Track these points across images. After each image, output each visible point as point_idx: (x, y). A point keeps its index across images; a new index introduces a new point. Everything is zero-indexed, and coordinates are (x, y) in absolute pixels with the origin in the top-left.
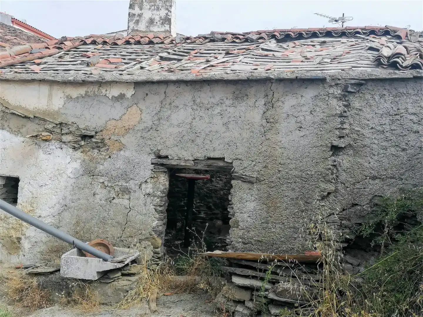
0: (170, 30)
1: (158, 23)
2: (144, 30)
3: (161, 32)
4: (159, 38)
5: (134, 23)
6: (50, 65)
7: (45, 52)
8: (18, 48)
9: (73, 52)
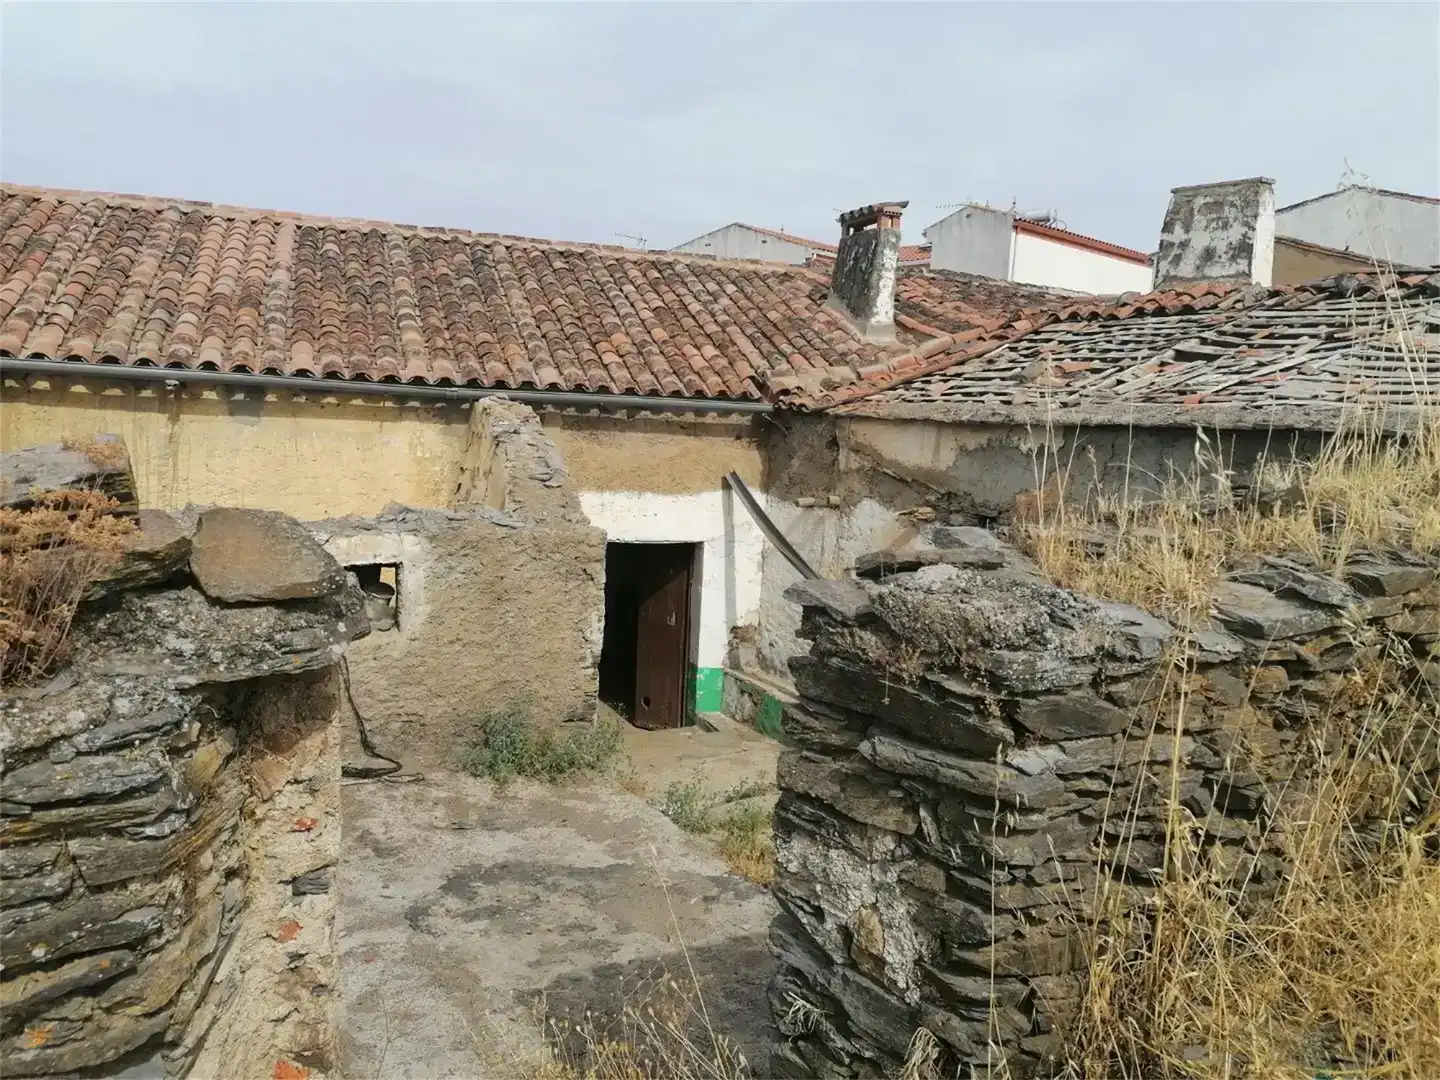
0: (1250, 270)
1: (1224, 256)
2: (1191, 276)
3: (1228, 276)
4: (1215, 294)
5: (1170, 262)
6: (966, 379)
7: (972, 350)
8: (930, 345)
9: (1025, 344)
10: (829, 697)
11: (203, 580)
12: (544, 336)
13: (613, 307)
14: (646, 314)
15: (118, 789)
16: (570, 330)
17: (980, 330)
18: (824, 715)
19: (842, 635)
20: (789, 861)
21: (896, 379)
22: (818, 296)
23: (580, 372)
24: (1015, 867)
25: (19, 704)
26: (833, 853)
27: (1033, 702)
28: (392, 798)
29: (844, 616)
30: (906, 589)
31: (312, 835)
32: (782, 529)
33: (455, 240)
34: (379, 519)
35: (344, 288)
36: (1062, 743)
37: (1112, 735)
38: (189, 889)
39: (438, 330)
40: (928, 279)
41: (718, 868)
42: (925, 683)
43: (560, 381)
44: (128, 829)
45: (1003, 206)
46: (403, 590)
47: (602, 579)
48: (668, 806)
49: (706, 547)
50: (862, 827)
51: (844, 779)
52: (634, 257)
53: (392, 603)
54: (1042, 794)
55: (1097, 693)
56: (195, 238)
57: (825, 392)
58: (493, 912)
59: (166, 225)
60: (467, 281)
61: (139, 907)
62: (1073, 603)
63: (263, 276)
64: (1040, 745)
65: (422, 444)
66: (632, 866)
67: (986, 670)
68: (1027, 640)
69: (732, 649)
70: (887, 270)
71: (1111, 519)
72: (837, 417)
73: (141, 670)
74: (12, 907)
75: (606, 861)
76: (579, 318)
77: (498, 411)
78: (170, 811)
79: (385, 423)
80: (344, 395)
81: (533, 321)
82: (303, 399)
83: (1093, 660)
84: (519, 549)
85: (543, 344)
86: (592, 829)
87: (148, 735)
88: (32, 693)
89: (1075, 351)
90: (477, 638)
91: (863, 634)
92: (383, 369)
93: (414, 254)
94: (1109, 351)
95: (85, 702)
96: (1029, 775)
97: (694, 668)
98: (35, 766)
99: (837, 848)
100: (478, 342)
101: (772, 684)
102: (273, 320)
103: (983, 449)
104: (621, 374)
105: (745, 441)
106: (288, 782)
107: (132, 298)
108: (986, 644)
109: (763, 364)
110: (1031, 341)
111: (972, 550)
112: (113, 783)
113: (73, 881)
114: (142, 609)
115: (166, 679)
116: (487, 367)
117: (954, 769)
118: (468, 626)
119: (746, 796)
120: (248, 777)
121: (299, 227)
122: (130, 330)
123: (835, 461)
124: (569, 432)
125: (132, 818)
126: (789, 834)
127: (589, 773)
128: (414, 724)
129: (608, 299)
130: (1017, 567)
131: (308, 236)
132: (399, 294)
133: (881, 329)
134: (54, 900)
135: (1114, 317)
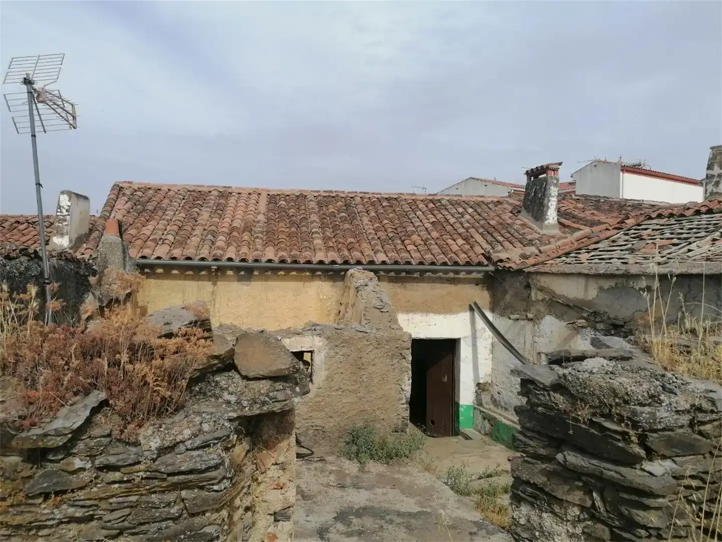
5: (713, 185)
6: (600, 251)
7: (603, 236)
8: (578, 234)
9: (633, 231)
10: (538, 428)
11: (239, 368)
12: (379, 238)
13: (412, 222)
14: (428, 225)
15: (204, 467)
16: (391, 235)
17: (607, 225)
18: (535, 438)
19: (544, 395)
20: (520, 518)
21: (561, 252)
22: (516, 212)
23: (397, 255)
24: (650, 528)
25: (164, 426)
26: (545, 515)
27: (655, 435)
28: (309, 469)
29: (544, 385)
30: (579, 371)
31: (283, 491)
32: (502, 332)
33: (337, 195)
34: (303, 329)
35: (288, 221)
36: (675, 459)
37: (703, 455)
38: (230, 516)
39: (330, 238)
40: (575, 200)
41: (477, 516)
42: (592, 423)
43: (386, 259)
44: (207, 487)
45: (615, 160)
46: (315, 364)
47: (410, 358)
48: (448, 480)
49: (462, 342)
50: (560, 501)
51: (549, 474)
52: (421, 198)
53: (309, 370)
54: (664, 487)
55: (693, 431)
56: (224, 202)
57: (522, 260)
58: (360, 533)
59: (212, 197)
60: (343, 214)
61: (210, 525)
62: (675, 380)
63: (253, 218)
64: (661, 459)
65: (323, 292)
66: (431, 512)
67: (627, 417)
68: (650, 400)
69: (478, 395)
70: (553, 197)
71: (693, 332)
72: (529, 273)
73: (213, 410)
74: (157, 522)
75: (418, 509)
76: (395, 229)
77: (358, 275)
78: (224, 478)
79: (306, 283)
80: (288, 270)
81: (373, 232)
82: (270, 273)
83: (689, 412)
84: (369, 343)
85: (379, 241)
86: (409, 491)
87: (216, 441)
88: (168, 421)
89: (662, 234)
90: (350, 388)
91: (555, 395)
92: (305, 257)
93: (318, 203)
94: (682, 234)
95: (190, 425)
96: (656, 476)
97: (457, 405)
98: (169, 456)
99: (547, 512)
100: (348, 242)
101: (500, 415)
102: (257, 237)
103: (612, 287)
104: (416, 255)
105: (480, 286)
106: (273, 464)
107: (198, 231)
108: (626, 402)
109: (488, 247)
110: (635, 230)
111: (614, 350)
112: (201, 464)
113: (183, 510)
114: (214, 382)
115: (224, 414)
116: (352, 254)
117: (611, 471)
118: (344, 382)
119: (490, 476)
120: (255, 461)
121: (269, 195)
122: (197, 245)
123: (529, 296)
124: (391, 284)
125: (208, 481)
126: (519, 502)
127: (406, 460)
128: (320, 432)
129: (409, 219)
130: (641, 359)
131: (273, 199)
132: (312, 222)
133: (551, 226)
134: (175, 519)
135: (682, 215)
